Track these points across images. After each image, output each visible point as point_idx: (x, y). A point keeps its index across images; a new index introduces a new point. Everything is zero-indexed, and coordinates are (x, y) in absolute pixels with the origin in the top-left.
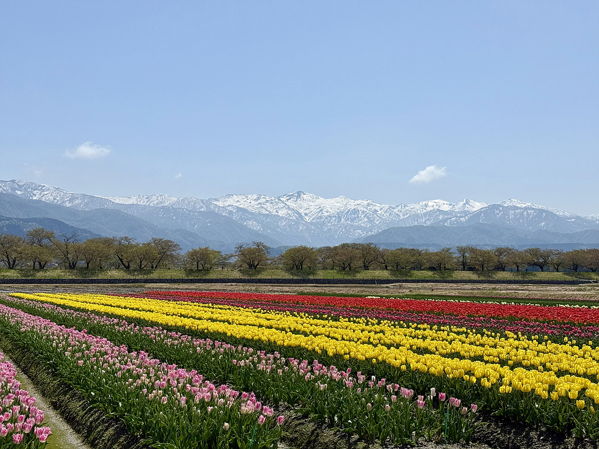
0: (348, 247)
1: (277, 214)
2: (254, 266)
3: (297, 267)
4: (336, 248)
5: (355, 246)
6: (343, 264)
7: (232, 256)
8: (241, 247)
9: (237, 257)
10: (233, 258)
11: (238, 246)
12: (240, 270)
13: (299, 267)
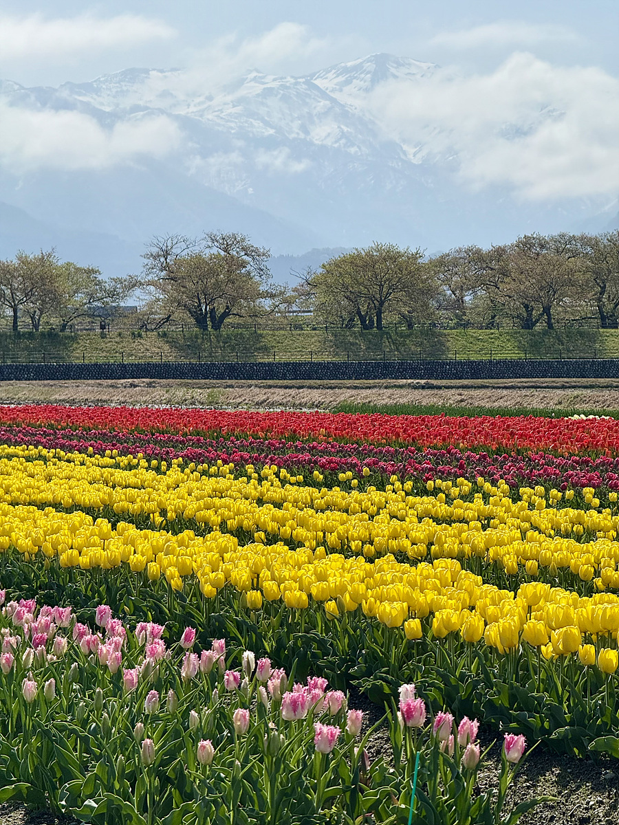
0: (542, 247)
1: (302, 136)
2: (213, 318)
3: (363, 322)
4: (499, 253)
5: (564, 246)
6: (526, 306)
7: (133, 284)
8: (166, 254)
9: (152, 288)
10: (137, 292)
11: (155, 250)
12: (165, 335)
13: (371, 321)
